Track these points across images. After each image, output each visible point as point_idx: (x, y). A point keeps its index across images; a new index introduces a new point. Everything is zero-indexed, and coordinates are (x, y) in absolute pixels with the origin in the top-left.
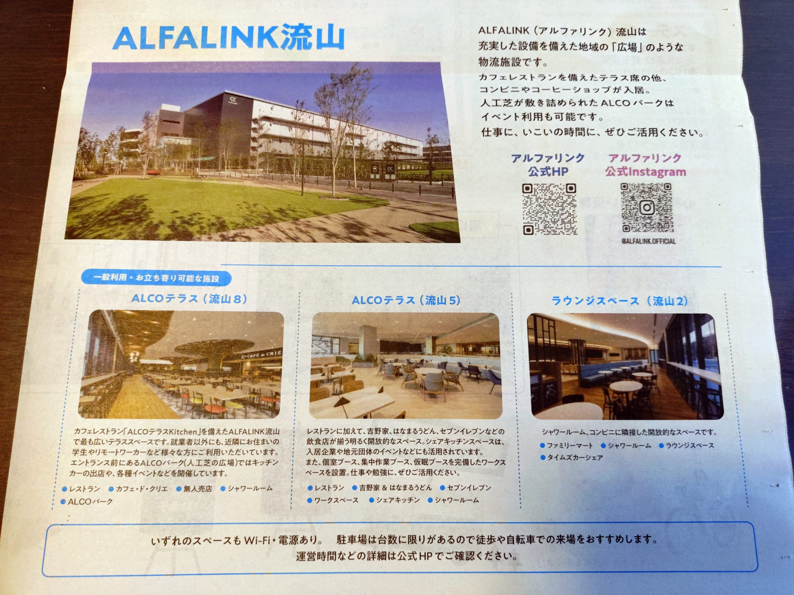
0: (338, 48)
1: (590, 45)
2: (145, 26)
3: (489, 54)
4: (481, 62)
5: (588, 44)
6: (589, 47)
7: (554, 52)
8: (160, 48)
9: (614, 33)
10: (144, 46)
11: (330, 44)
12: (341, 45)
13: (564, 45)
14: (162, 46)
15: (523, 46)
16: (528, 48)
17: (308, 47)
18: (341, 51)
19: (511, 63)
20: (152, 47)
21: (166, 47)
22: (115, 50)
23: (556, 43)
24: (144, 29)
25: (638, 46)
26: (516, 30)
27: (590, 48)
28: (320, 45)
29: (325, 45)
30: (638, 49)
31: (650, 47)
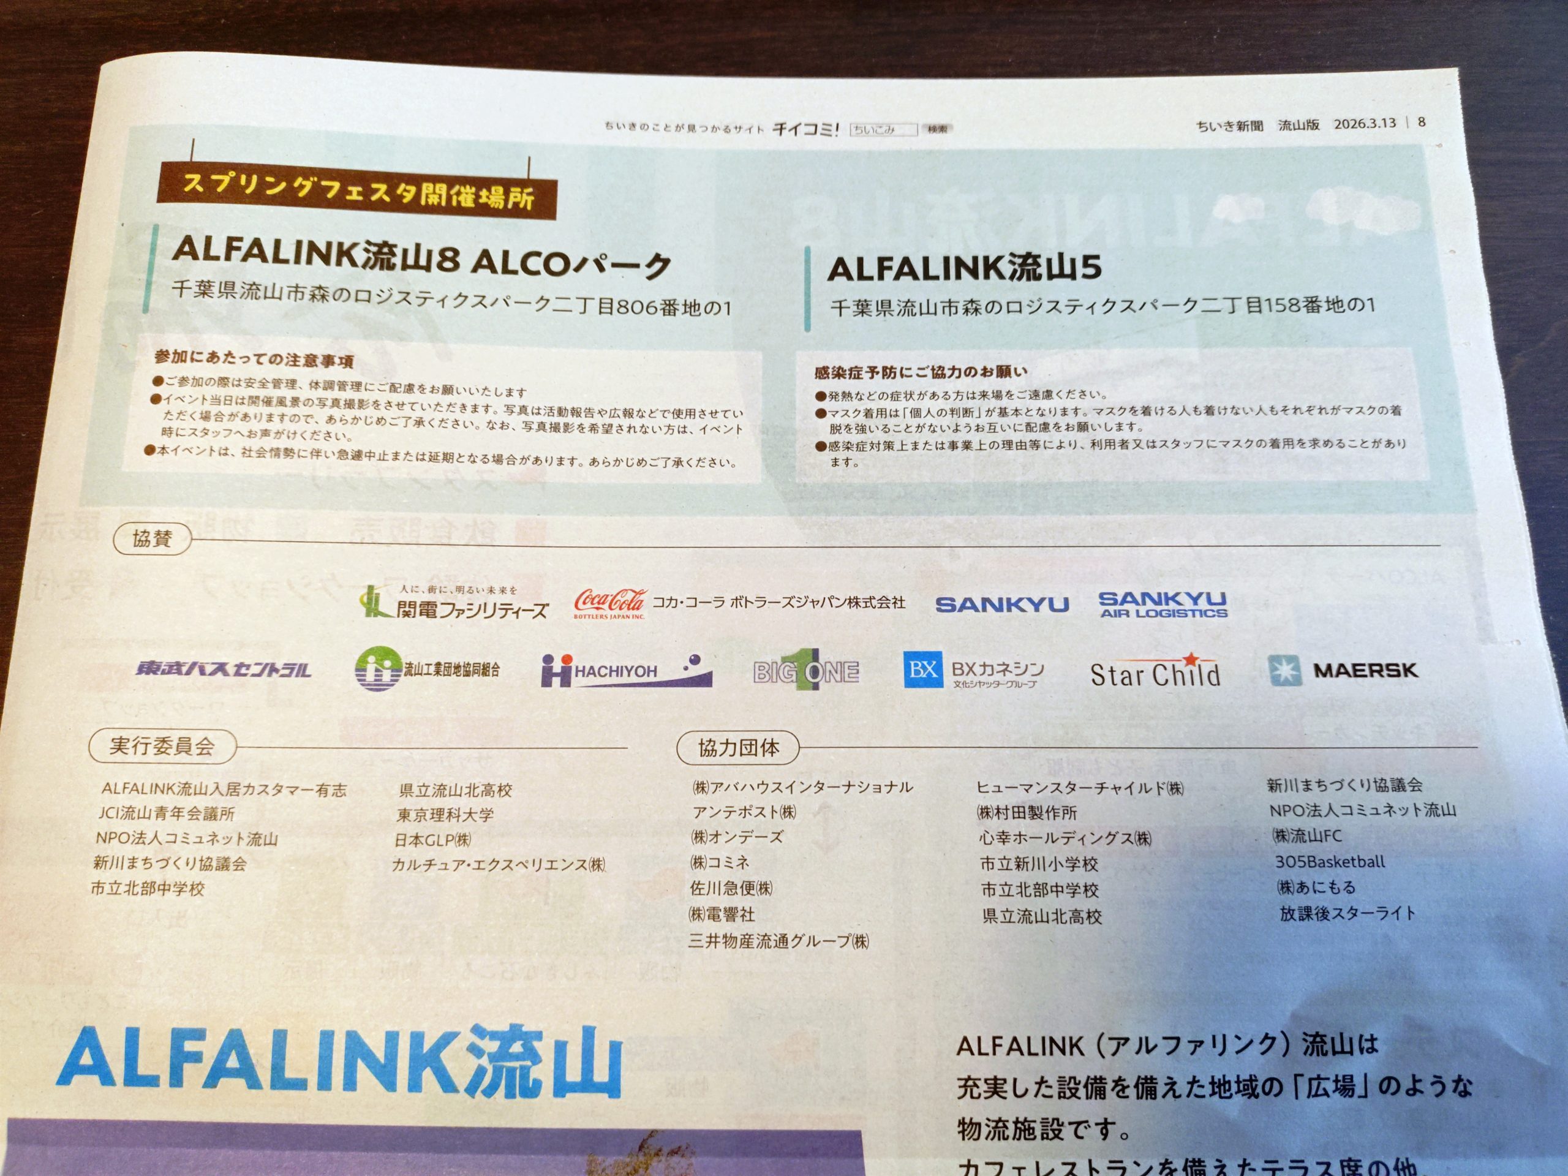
0: (606, 1095)
1: (1238, 1082)
2: (136, 1025)
3: (984, 1110)
4: (963, 1132)
5: (1233, 1079)
6: (1234, 1087)
7: (1146, 1103)
8: (172, 1085)
9: (1298, 1047)
10: (133, 1078)
11: (587, 1085)
12: (612, 1088)
13: (1172, 1084)
14: (176, 1080)
15: (1068, 1088)
16: (1082, 1092)
17: (531, 1091)
18: (613, 1102)
19: (1038, 1133)
20: (152, 1081)
21: (185, 1084)
22: (63, 1088)
23: (1152, 1078)
24: (132, 1035)
25: (1358, 1081)
26: (1051, 1044)
27: (1239, 1091)
28: (562, 1088)
29: (574, 1088)
30: (1359, 1090)
31: (1388, 1085)
